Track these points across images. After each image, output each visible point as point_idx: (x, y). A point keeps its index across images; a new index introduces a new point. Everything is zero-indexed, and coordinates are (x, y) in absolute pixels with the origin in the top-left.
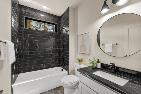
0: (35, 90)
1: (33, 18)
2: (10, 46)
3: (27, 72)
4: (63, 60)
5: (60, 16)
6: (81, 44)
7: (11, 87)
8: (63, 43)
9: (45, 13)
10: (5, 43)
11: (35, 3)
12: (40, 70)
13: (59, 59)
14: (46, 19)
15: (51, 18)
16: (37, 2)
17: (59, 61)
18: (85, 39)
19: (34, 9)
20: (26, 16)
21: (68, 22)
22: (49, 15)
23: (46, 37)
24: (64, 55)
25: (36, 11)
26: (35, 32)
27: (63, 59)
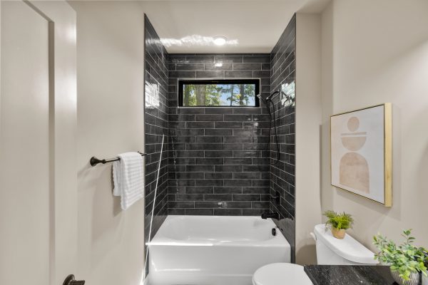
0: (195, 270)
1: (196, 79)
2: (129, 165)
3: (183, 214)
4: (278, 200)
5: (269, 51)
6: (345, 151)
7: (146, 247)
8: (277, 140)
9: (223, 58)
10: (119, 159)
11: (194, 40)
12: (212, 215)
13: (267, 191)
14: (227, 74)
15: (242, 64)
16: (200, 37)
17: (267, 198)
18: (365, 133)
19: (197, 54)
20: (181, 76)
21: (293, 67)
22: (235, 58)
23: (226, 125)
24: (279, 181)
25: (202, 59)
26: (199, 113)
27: (277, 194)
